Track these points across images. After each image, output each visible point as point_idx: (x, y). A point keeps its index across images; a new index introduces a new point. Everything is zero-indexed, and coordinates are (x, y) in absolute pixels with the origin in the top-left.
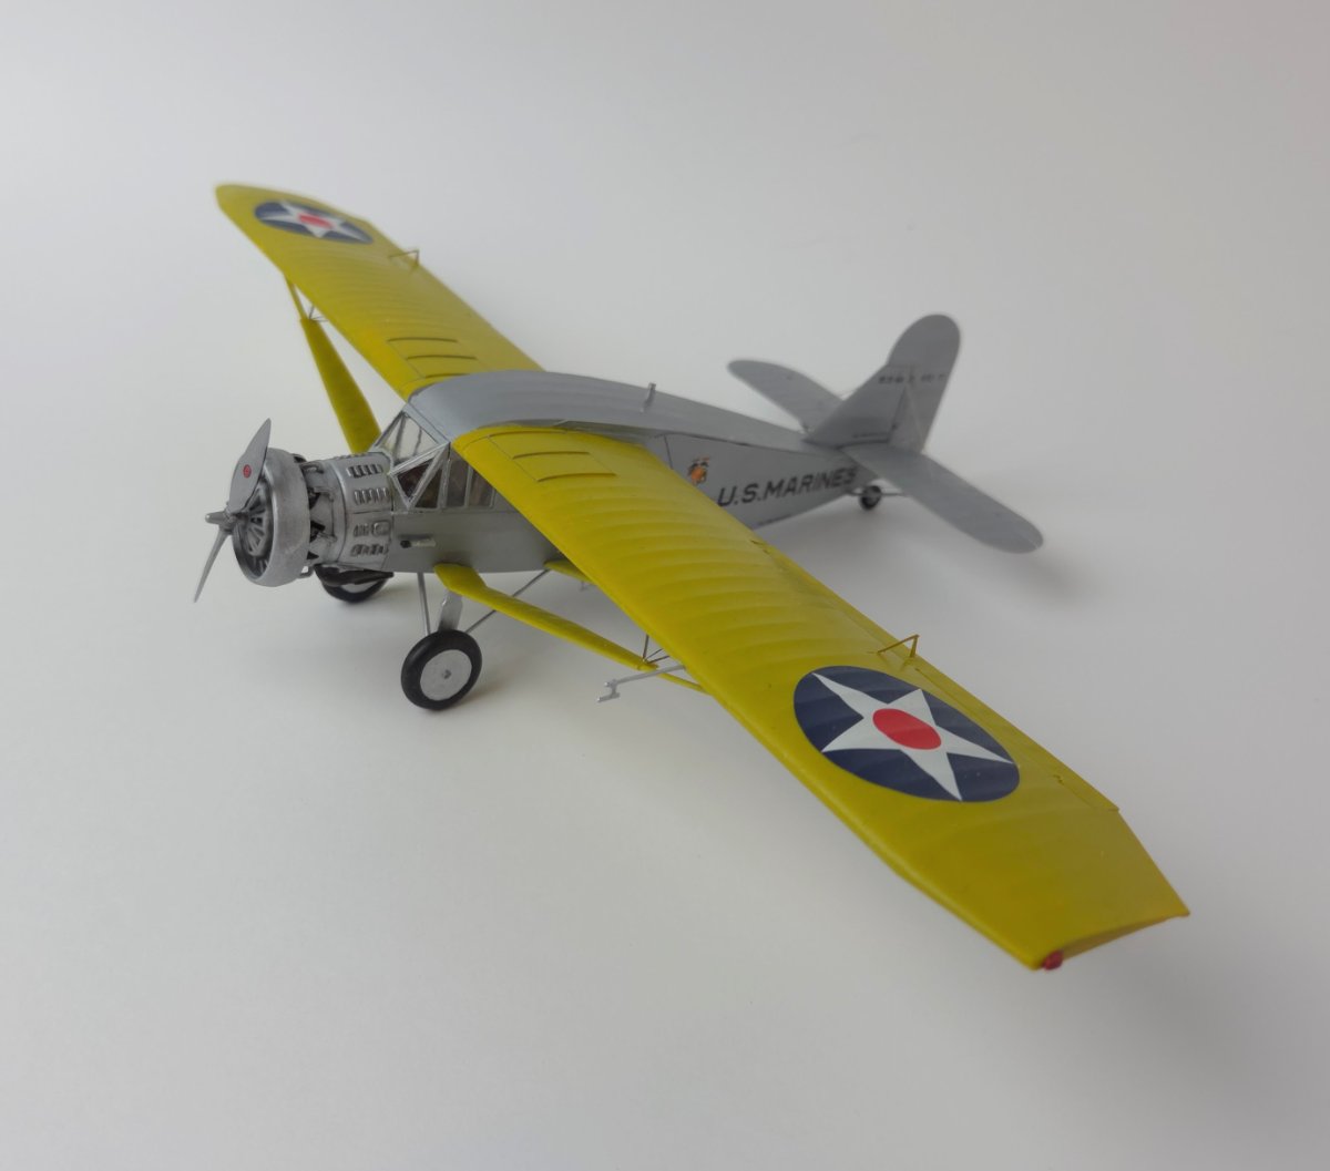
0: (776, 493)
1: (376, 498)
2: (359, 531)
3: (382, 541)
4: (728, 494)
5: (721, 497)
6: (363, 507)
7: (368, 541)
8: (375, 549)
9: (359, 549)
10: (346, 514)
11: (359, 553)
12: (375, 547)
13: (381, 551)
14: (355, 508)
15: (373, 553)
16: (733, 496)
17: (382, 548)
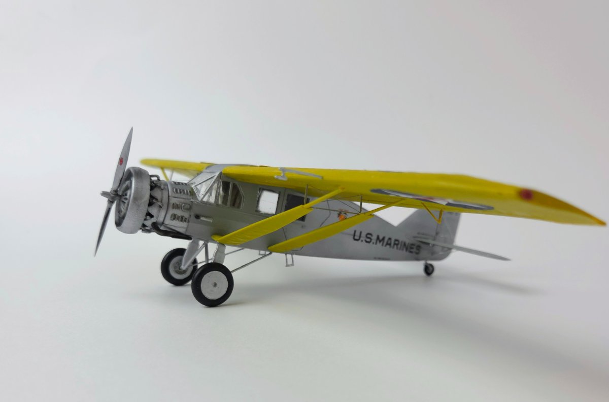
0: (381, 243)
1: (184, 193)
2: (175, 206)
3: (186, 215)
4: (358, 234)
5: (354, 235)
6: (178, 195)
7: (179, 213)
8: (182, 219)
9: (174, 217)
10: (169, 196)
11: (174, 219)
12: (182, 217)
13: (185, 221)
14: (174, 195)
15: (181, 221)
16: (360, 237)
17: (186, 219)
